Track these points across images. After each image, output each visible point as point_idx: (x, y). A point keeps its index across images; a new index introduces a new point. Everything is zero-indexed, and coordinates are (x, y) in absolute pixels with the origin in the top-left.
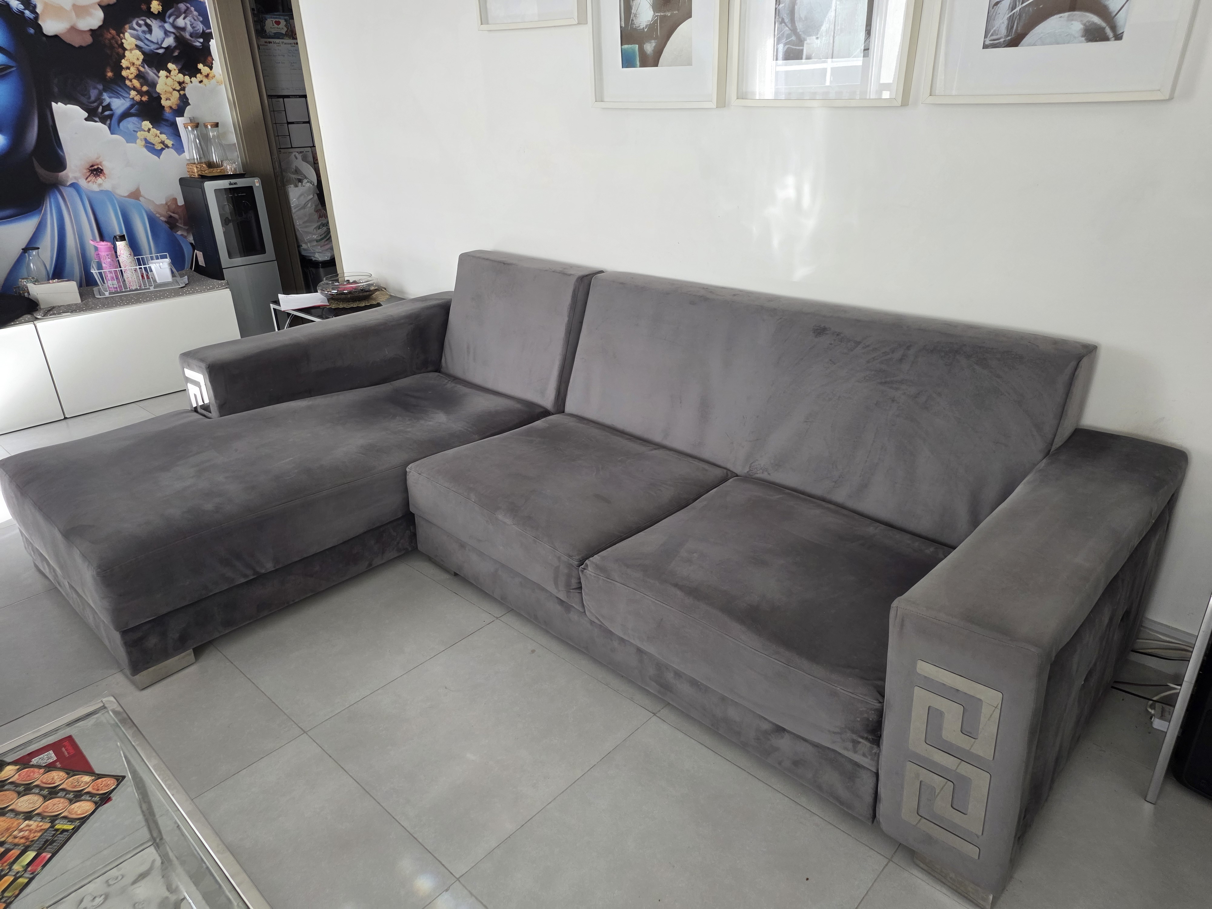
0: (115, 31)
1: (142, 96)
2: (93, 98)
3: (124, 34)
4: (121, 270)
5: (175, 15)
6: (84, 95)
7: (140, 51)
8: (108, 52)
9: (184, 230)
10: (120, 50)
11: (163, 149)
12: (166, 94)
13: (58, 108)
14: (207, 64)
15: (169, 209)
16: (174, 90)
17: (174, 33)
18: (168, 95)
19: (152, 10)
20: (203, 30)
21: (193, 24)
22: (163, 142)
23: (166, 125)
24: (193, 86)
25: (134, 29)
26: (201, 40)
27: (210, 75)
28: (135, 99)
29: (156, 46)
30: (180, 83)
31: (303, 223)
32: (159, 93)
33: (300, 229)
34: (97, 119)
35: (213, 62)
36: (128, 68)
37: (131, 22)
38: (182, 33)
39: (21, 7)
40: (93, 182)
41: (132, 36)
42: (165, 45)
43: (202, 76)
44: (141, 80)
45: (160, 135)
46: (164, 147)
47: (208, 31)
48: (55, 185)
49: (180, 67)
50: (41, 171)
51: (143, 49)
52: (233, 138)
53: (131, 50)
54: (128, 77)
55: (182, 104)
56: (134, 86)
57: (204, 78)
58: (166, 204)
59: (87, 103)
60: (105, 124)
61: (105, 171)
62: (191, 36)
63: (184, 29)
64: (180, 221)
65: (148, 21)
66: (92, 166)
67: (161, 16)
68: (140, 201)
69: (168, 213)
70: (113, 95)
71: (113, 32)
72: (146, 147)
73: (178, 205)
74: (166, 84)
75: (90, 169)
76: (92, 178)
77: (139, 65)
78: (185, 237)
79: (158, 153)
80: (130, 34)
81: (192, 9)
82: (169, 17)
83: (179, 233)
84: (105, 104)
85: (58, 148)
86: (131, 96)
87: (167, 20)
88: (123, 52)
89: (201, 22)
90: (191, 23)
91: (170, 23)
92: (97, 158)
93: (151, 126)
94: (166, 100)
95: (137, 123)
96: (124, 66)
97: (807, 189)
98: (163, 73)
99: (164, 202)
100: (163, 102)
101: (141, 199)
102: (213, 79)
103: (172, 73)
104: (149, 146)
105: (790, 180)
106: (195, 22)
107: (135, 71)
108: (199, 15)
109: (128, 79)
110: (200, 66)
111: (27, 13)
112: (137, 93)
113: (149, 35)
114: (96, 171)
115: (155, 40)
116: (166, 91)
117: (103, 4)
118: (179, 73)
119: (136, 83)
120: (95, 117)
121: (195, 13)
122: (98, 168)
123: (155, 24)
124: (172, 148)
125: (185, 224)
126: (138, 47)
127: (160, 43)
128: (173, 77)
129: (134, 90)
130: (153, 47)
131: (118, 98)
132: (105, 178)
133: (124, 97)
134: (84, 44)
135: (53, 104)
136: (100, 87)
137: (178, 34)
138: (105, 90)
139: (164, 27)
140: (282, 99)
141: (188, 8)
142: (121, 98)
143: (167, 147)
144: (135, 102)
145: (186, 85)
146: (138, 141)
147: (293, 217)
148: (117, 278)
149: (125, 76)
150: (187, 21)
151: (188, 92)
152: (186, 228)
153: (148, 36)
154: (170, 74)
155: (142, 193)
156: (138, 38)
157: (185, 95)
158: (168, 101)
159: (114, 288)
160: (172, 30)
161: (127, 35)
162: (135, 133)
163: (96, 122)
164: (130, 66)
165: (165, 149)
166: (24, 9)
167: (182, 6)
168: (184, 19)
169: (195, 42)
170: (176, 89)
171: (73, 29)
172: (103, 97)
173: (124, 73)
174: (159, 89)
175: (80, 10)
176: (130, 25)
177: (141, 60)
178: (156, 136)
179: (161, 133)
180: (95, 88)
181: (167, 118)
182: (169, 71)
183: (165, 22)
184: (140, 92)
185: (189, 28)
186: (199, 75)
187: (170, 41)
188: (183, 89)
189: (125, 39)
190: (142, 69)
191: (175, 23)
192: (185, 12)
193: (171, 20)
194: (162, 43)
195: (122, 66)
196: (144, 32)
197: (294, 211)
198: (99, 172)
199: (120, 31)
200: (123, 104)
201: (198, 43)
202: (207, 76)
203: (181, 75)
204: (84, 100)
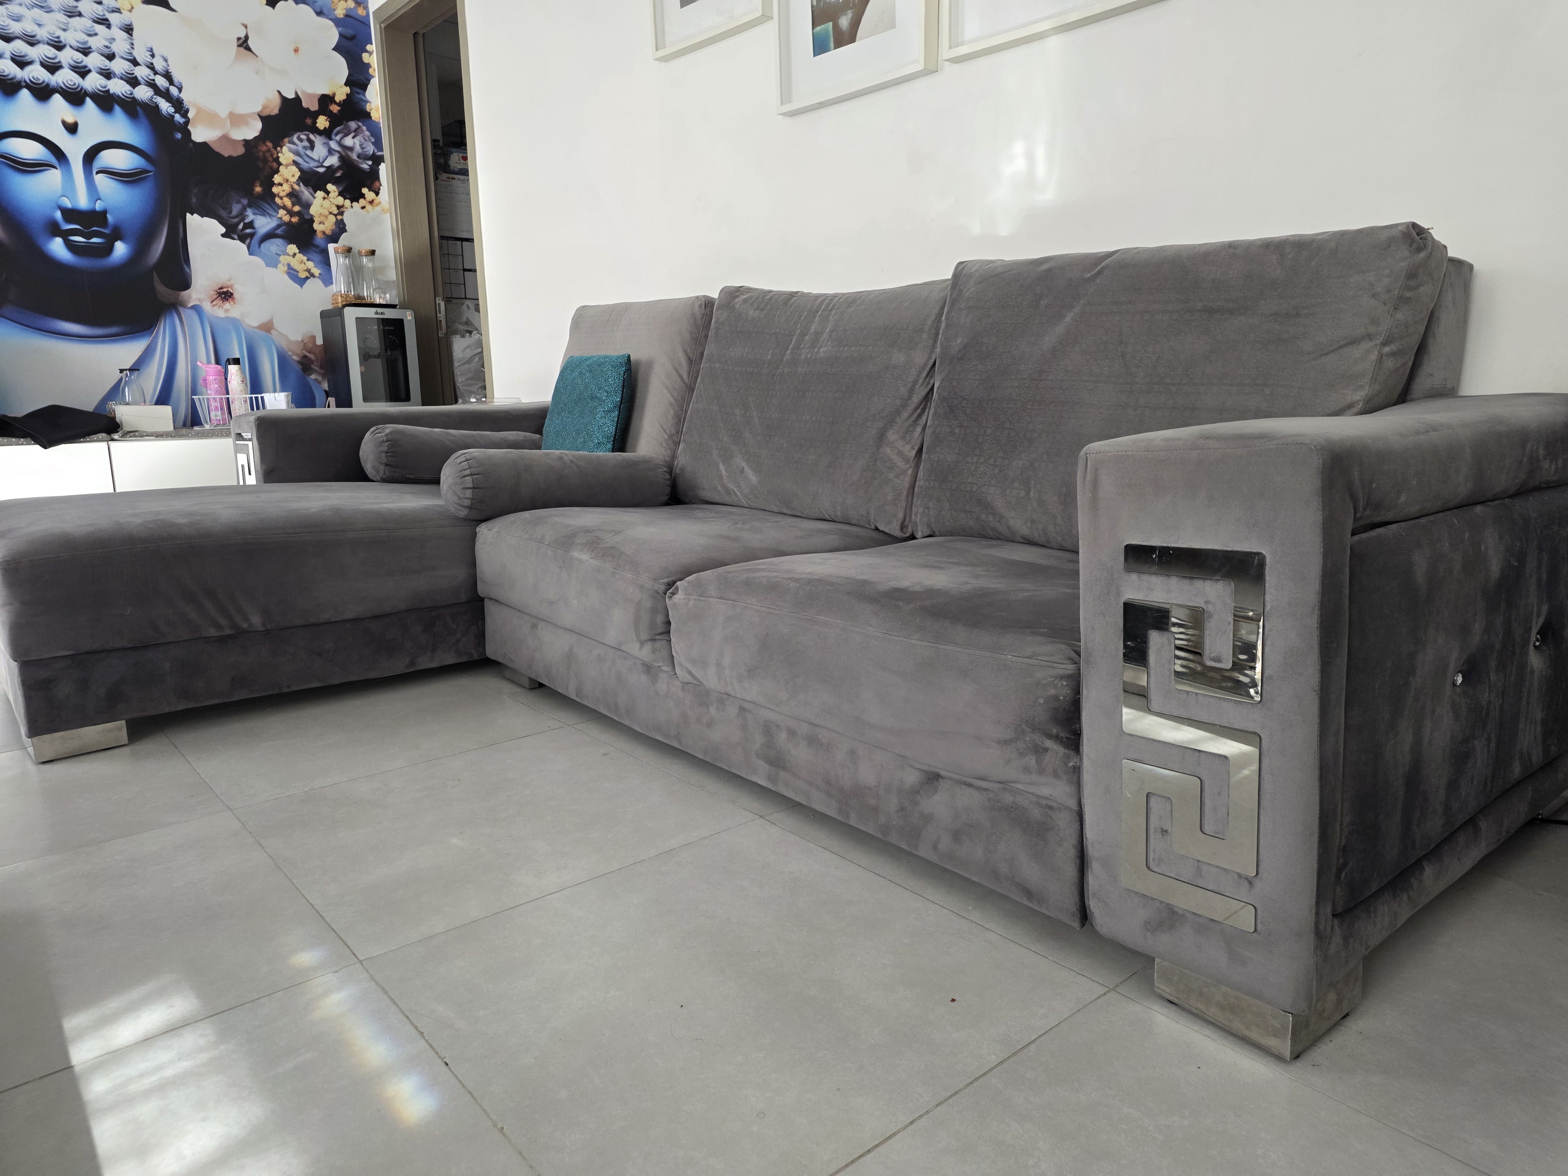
0: (271, 144)
1: (291, 217)
2: (234, 213)
3: (281, 147)
4: (228, 398)
5: (344, 133)
6: (224, 209)
7: (297, 168)
8: (261, 165)
9: (319, 374)
10: (275, 165)
11: (307, 278)
12: (320, 217)
13: (193, 220)
14: (373, 189)
15: (305, 347)
16: (331, 213)
17: (339, 152)
18: (322, 219)
19: (317, 125)
20: (374, 152)
21: (362, 145)
22: (308, 271)
23: (315, 252)
24: (353, 213)
25: (294, 143)
26: (370, 163)
27: (376, 202)
28: (283, 219)
29: (316, 164)
30: (338, 207)
31: (466, 380)
32: (313, 215)
33: (461, 388)
34: (236, 237)
35: (381, 187)
36: (280, 184)
37: (291, 135)
38: (349, 153)
39: (171, 110)
40: (220, 307)
41: (291, 150)
42: (326, 164)
43: (365, 202)
44: (294, 199)
45: (307, 262)
46: (309, 275)
47: (380, 153)
48: (174, 306)
49: (341, 189)
50: (161, 289)
51: (301, 166)
52: (392, 274)
53: (287, 166)
54: (278, 194)
55: (337, 230)
56: (284, 205)
57: (368, 204)
58: (302, 341)
59: (227, 218)
60: (244, 242)
61: (235, 296)
62: (359, 156)
63: (351, 149)
64: (315, 363)
65: (312, 136)
66: (221, 288)
67: (327, 134)
68: (271, 334)
69: (303, 351)
70: (258, 212)
71: (270, 144)
72: (289, 274)
73: (316, 345)
74: (322, 206)
75: (218, 291)
76: (219, 302)
77: (294, 183)
78: (320, 383)
79: (302, 282)
80: (289, 148)
81: (364, 128)
82: (337, 134)
83: (313, 377)
84: (247, 221)
85: (184, 264)
86: (279, 216)
87: (333, 137)
88: (277, 166)
89: (373, 143)
90: (361, 144)
91: (337, 141)
92: (229, 280)
93: (297, 251)
94: (320, 223)
95: (282, 246)
96: (276, 182)
97: (1040, 153)
98: (320, 194)
99: (300, 339)
100: (316, 226)
101: (272, 331)
102: (377, 206)
103: (330, 195)
104: (292, 274)
105: (1019, 148)
106: (366, 142)
107: (288, 189)
108: (371, 136)
109: (279, 196)
110: (365, 190)
111: (178, 117)
112: (286, 213)
113: (311, 151)
114: (225, 295)
115: (316, 157)
116: (320, 214)
117: (265, 114)
118: (339, 195)
119: (288, 202)
120: (233, 233)
121: (367, 133)
122: (228, 291)
123: (318, 140)
124: (318, 277)
125: (321, 367)
126: (295, 163)
127: (321, 161)
128: (331, 199)
129: (283, 209)
130: (312, 164)
131: (263, 215)
132: (235, 303)
133: (270, 216)
134: (235, 154)
135: (188, 215)
136: (245, 202)
137: (343, 154)
138: (250, 205)
139: (329, 144)
140: (460, 242)
141: (359, 127)
142: (267, 216)
143: (313, 276)
144: (282, 222)
145: (345, 209)
146: (280, 266)
147: (455, 372)
148: (222, 409)
149: (276, 193)
150: (357, 141)
151: (346, 218)
152: (322, 371)
153: (309, 152)
154: (328, 195)
155: (276, 325)
156: (297, 153)
157: (342, 220)
158: (321, 225)
159: (217, 420)
160: (337, 148)
161: (285, 149)
162: (278, 257)
163: (233, 239)
164: (282, 182)
165: (310, 278)
166: (175, 112)
167: (353, 125)
168: (353, 137)
169: (362, 164)
170: (333, 213)
171: (225, 139)
172: (247, 213)
173: (275, 190)
174: (313, 211)
175: (237, 119)
176: (291, 138)
177: (296, 177)
178: (302, 262)
179: (308, 260)
180: (238, 202)
181: (317, 244)
182: (328, 193)
183: (331, 139)
184: (291, 213)
185: (358, 148)
186: (361, 200)
187: (333, 161)
188: (342, 213)
189: (282, 153)
190: (296, 187)
191: (342, 141)
192: (355, 131)
193: (338, 138)
194: (323, 162)
195: (273, 181)
196: (305, 148)
197: (456, 364)
198: (228, 296)
199: (278, 144)
200: (268, 223)
201: (366, 166)
202: (371, 202)
203: (341, 199)
204: (224, 214)
